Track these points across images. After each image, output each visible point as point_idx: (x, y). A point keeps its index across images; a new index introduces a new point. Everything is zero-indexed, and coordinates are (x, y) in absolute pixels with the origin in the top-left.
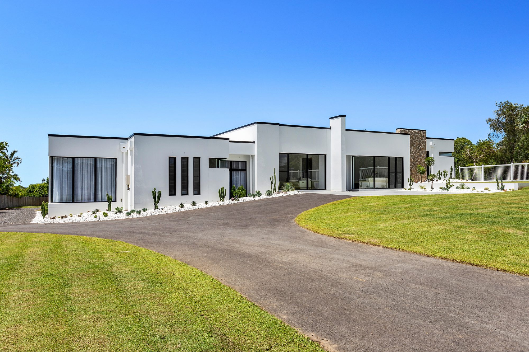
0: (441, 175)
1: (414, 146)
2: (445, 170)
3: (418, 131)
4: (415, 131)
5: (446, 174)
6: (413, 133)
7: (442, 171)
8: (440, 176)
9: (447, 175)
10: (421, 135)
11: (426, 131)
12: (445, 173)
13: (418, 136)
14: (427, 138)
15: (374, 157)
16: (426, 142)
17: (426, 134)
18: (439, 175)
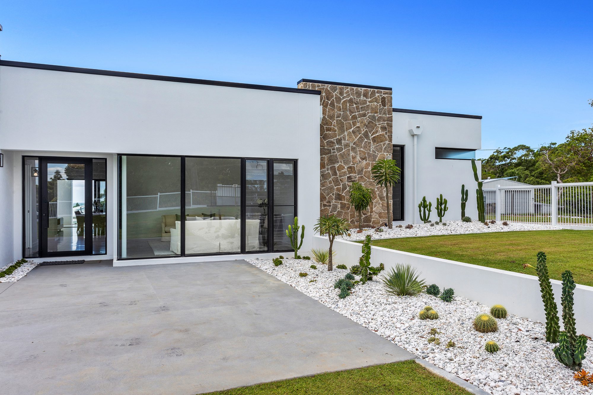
0: (429, 211)
1: (351, 130)
2: (441, 196)
3: (363, 89)
4: (355, 88)
5: (443, 206)
6: (349, 95)
7: (433, 200)
8: (427, 212)
9: (445, 210)
10: (376, 100)
11: (391, 89)
12: (441, 204)
13: (365, 102)
14: (395, 110)
15: (183, 158)
16: (390, 119)
17: (391, 98)
18: (422, 209)
